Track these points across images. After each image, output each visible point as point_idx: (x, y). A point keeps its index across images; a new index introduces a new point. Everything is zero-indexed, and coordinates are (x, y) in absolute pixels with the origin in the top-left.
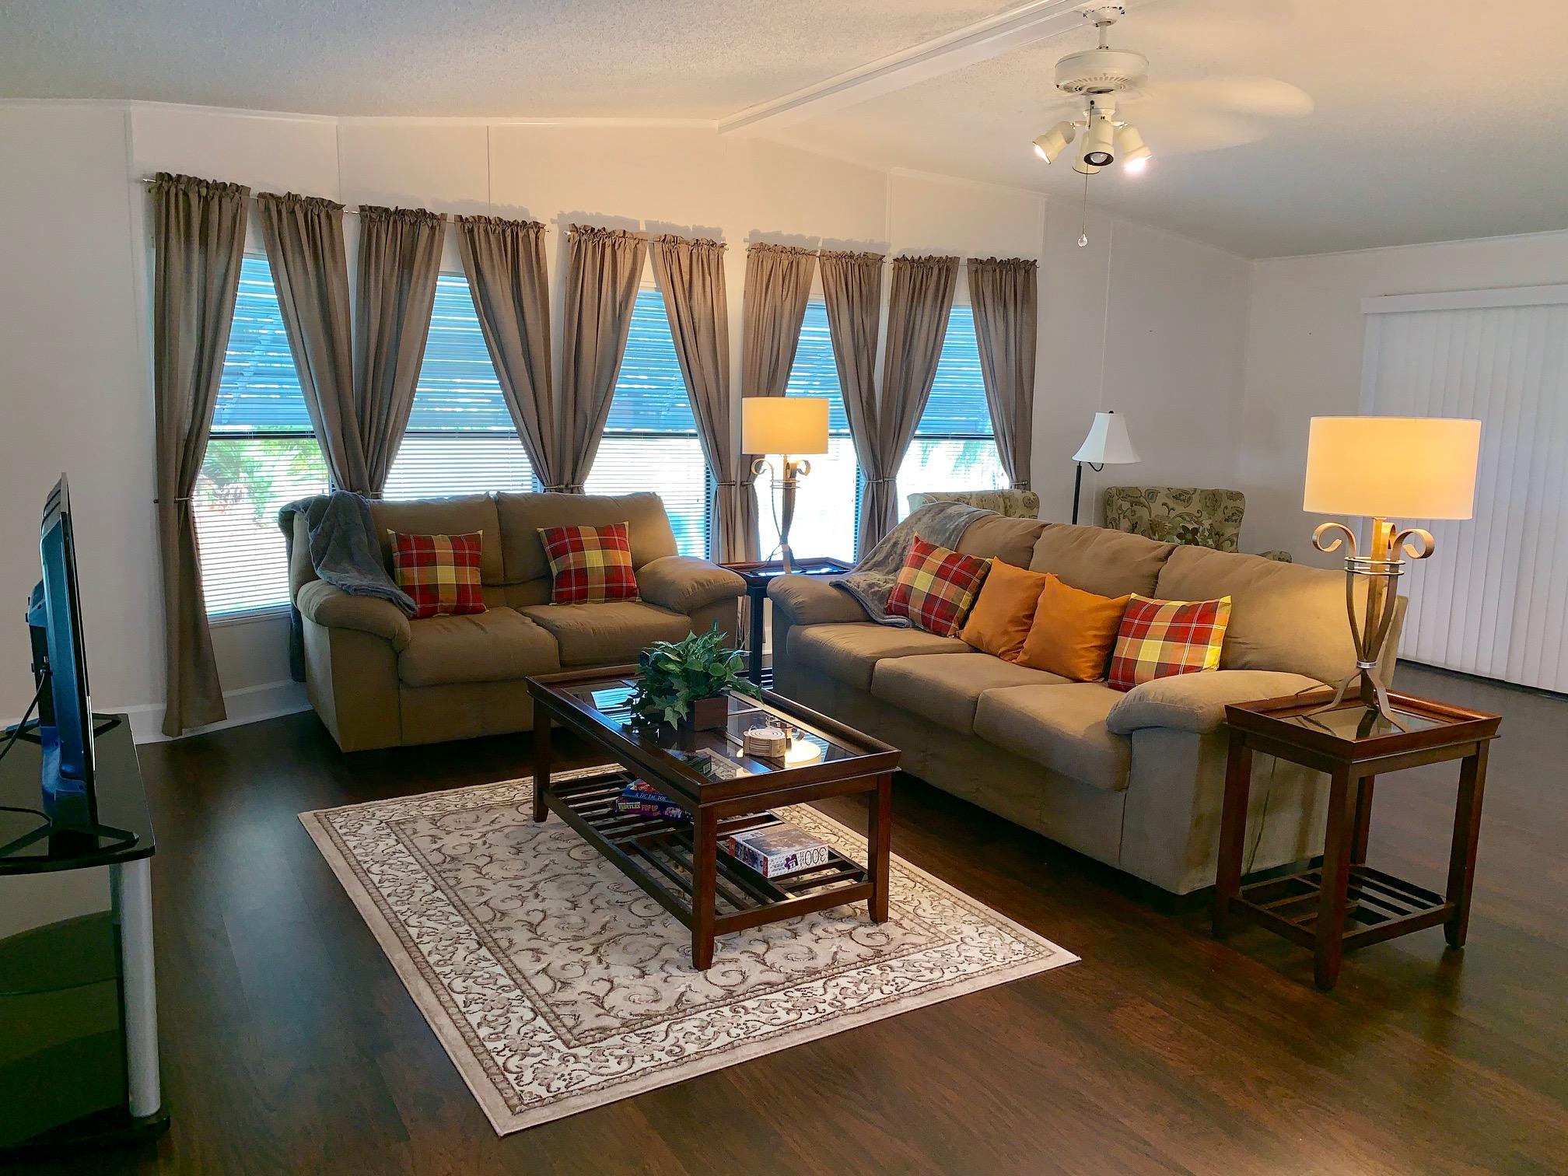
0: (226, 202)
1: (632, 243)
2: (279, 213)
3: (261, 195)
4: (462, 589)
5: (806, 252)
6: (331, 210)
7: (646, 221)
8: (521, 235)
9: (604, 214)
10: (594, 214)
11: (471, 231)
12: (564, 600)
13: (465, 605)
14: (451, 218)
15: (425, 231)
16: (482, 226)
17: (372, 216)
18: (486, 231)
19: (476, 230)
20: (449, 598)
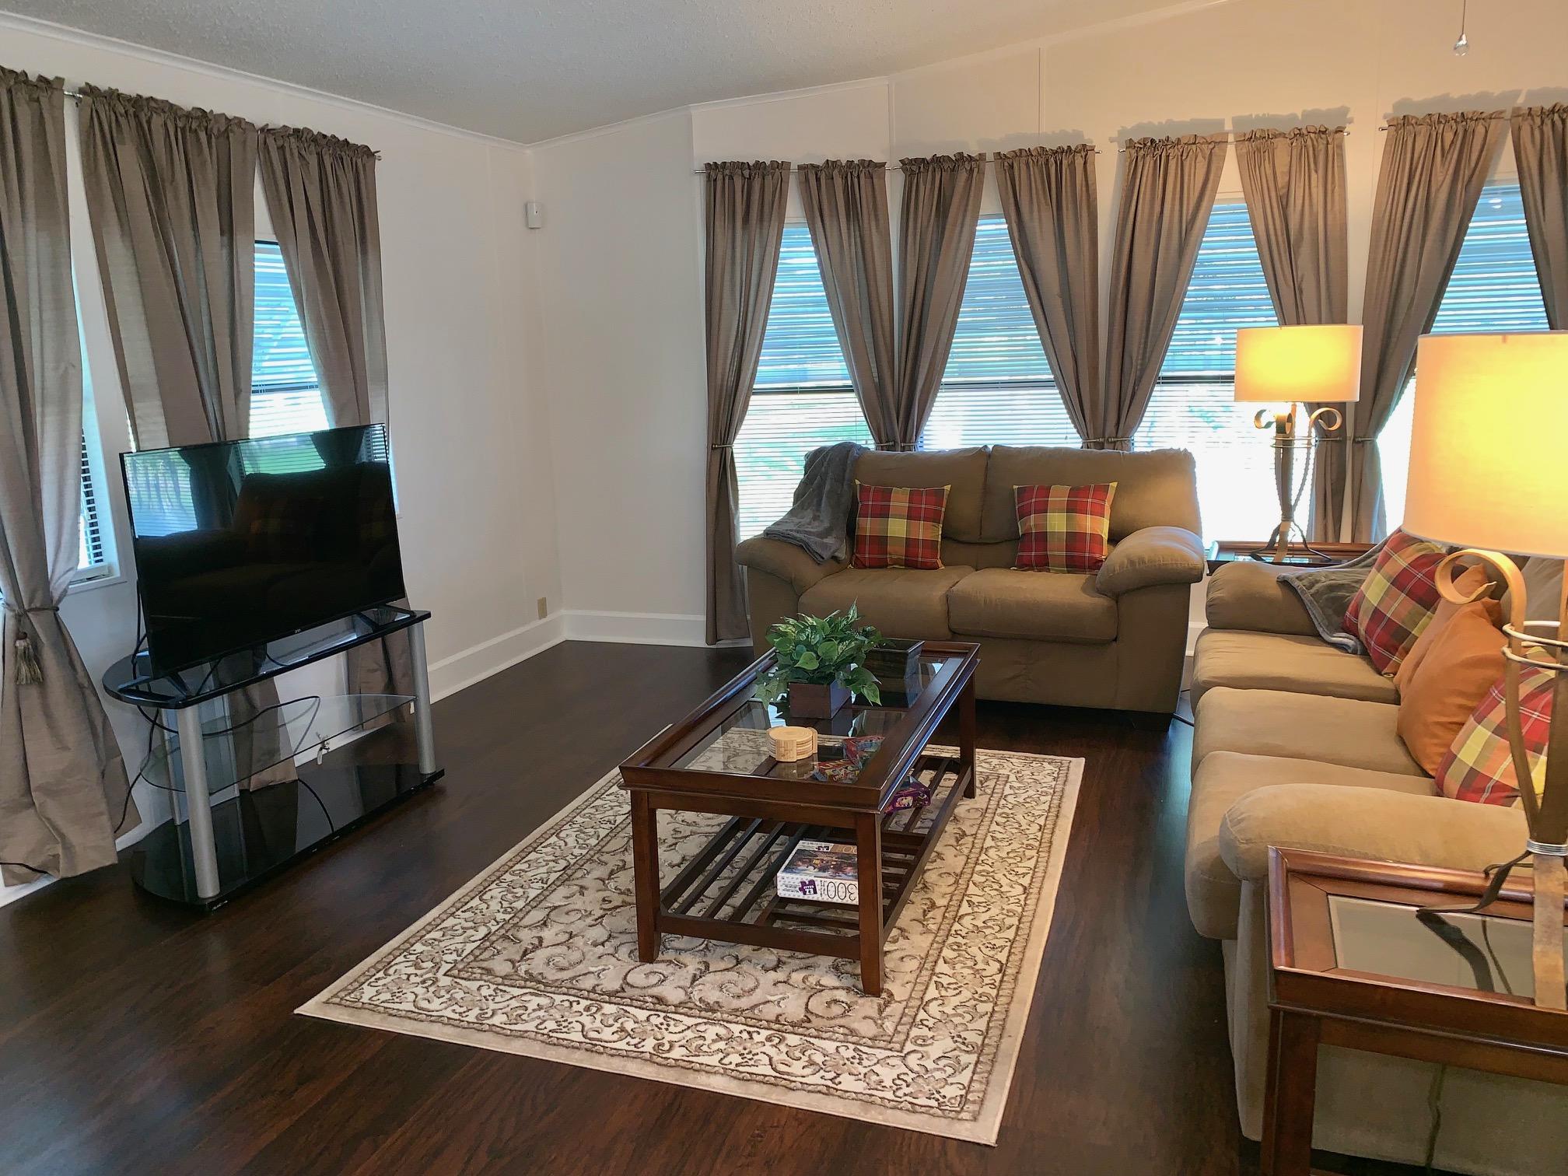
0: (768, 179)
1: (1206, 149)
2: (818, 180)
3: (800, 168)
4: (910, 543)
5: (1483, 116)
6: (871, 169)
7: (1233, 119)
8: (1065, 162)
9: (1176, 119)
10: (1164, 122)
11: (1012, 166)
12: (1025, 566)
13: (914, 559)
14: (990, 157)
15: (963, 176)
16: (1023, 160)
17: (914, 168)
18: (1027, 164)
19: (1015, 165)
20: (897, 551)
